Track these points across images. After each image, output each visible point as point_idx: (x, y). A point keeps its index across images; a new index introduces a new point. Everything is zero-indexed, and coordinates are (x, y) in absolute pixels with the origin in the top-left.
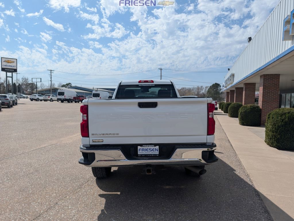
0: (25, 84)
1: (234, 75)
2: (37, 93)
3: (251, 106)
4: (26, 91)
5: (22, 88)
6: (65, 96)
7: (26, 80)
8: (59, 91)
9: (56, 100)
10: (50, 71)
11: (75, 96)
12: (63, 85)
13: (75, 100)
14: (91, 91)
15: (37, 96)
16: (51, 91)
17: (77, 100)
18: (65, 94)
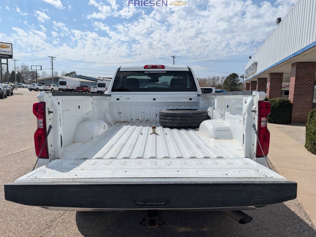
0: (25, 72)
1: (257, 63)
2: (38, 83)
3: (280, 100)
4: (27, 80)
5: (22, 77)
6: (67, 86)
7: (25, 68)
8: (60, 80)
9: (58, 90)
10: (51, 58)
11: (79, 86)
12: (66, 73)
13: (78, 90)
14: (96, 80)
15: (36, 86)
16: (53, 80)
17: (80, 91)
18: (67, 84)
